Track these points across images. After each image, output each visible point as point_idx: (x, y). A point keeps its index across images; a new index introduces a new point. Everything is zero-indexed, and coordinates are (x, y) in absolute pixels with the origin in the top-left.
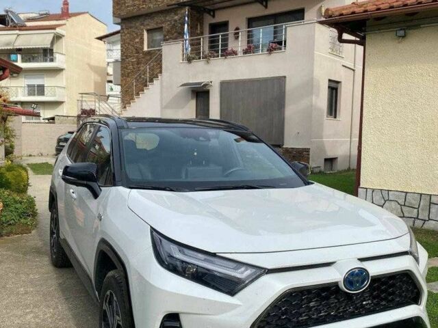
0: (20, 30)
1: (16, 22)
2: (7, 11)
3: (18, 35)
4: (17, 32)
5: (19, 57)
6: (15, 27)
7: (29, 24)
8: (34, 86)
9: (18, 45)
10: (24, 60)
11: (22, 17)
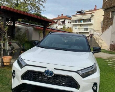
2: (81, 10)
4: (83, 15)
5: (83, 21)
6: (83, 14)
7: (86, 13)
8: (85, 28)
9: (83, 18)
10: (84, 22)
11: (85, 11)
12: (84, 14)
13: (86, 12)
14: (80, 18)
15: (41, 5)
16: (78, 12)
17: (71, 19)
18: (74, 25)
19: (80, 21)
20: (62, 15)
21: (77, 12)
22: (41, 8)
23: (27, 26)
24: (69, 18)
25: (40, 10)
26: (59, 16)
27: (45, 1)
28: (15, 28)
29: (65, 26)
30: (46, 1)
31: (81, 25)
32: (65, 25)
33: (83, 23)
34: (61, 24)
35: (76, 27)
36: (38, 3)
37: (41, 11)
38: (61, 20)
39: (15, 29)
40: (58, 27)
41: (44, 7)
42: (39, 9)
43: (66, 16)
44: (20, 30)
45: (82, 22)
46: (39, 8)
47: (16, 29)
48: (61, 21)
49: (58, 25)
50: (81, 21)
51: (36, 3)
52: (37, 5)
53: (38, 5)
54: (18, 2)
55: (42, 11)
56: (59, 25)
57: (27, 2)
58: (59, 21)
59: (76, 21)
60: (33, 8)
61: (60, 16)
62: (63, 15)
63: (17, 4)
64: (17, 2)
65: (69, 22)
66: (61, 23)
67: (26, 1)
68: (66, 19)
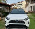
12: (20, 3)
22: (7, 1)
24: (15, 4)
32: (14, 6)
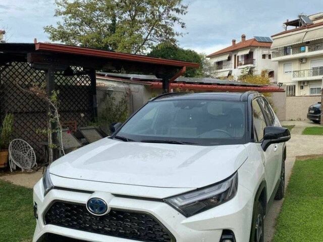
0: (308, 28)
1: (306, 22)
2: (300, 17)
3: (307, 32)
4: (306, 30)
5: (307, 48)
6: (305, 27)
7: (315, 22)
8: (317, 68)
9: (306, 40)
10: (310, 50)
11: (311, 18)
13: (317, 19)
14: (299, 40)
15: (175, 19)
16: (291, 22)
17: (269, 47)
18: (280, 62)
19: (297, 47)
20: (244, 37)
21: (288, 24)
23: (127, 83)
25: (173, 34)
26: (234, 41)
27: (184, 7)
28: (97, 92)
29: (254, 67)
30: (186, 8)
31: (301, 60)
32: (252, 66)
33: (307, 53)
34: (241, 64)
35: (288, 69)
36: (165, 16)
37: (175, 37)
38: (240, 54)
39: (95, 94)
40: (233, 74)
41: (183, 24)
42: (169, 31)
43: (255, 40)
44: (112, 96)
45: (304, 51)
46: (171, 29)
47: (99, 95)
48: (242, 56)
49: (233, 67)
50: (302, 48)
51: (160, 16)
52: (163, 23)
53: (166, 23)
54: (117, 22)
55: (178, 35)
56: (235, 68)
57: (136, 18)
58: (235, 56)
59: (286, 50)
60: (153, 31)
61: (236, 43)
62: (246, 39)
63: (113, 28)
64: (114, 21)
65: (264, 56)
66: (240, 60)
67: (135, 15)
68: (257, 47)
